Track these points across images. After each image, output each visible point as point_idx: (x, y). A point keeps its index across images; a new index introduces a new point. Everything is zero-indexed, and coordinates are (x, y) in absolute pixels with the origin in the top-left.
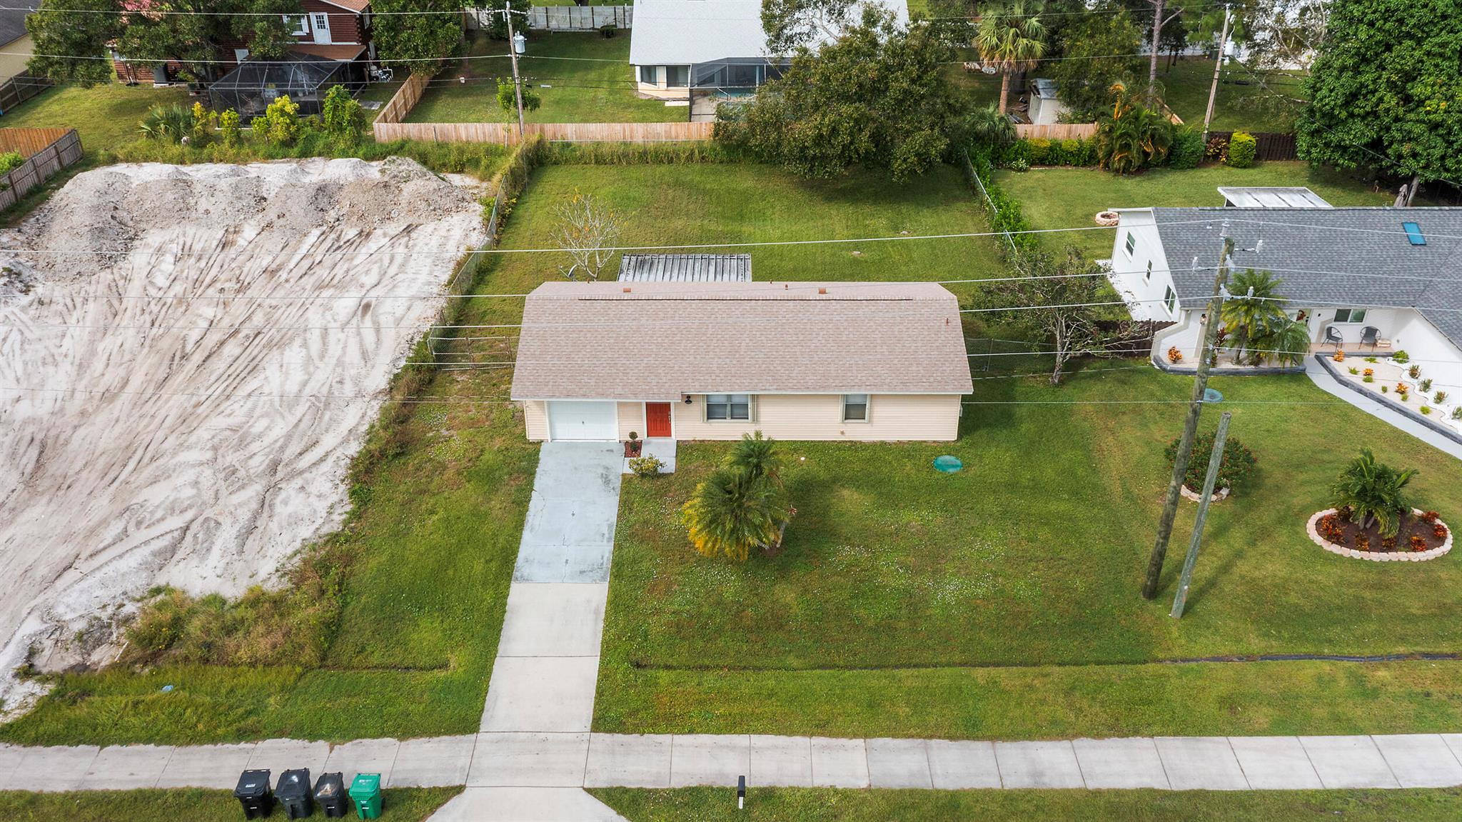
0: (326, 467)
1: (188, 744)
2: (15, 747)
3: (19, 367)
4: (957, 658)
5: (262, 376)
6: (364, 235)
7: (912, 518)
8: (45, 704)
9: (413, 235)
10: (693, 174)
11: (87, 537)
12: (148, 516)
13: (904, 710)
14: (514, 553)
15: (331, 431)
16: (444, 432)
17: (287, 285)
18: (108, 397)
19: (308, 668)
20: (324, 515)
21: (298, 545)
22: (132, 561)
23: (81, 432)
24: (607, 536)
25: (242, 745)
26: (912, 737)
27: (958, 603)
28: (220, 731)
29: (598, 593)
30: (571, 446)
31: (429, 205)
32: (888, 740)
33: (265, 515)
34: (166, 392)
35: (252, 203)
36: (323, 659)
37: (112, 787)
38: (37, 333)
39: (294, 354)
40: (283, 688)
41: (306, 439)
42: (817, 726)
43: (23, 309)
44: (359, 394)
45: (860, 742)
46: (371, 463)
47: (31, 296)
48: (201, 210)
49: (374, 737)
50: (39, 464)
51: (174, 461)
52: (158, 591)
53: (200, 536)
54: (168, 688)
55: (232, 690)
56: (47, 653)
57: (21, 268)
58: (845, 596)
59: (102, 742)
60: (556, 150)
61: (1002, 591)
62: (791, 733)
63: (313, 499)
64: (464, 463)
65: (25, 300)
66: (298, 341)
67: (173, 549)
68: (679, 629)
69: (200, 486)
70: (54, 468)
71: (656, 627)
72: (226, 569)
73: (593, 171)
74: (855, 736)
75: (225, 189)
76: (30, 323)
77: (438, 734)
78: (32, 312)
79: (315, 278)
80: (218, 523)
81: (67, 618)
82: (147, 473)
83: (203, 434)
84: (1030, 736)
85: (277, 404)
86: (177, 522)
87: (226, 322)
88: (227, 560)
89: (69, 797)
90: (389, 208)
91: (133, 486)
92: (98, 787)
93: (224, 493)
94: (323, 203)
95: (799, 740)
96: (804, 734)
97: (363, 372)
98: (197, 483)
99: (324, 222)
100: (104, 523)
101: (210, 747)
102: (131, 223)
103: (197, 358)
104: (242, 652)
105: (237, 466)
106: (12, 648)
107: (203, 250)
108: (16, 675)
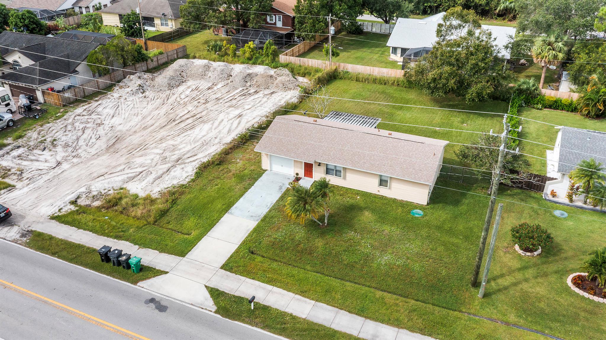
0: (194, 163)
1: (101, 235)
2: (57, 222)
3: (127, 114)
4: (374, 285)
5: (193, 131)
6: (256, 92)
7: (387, 229)
8: (72, 213)
9: (273, 95)
10: (391, 90)
11: (113, 168)
12: (133, 165)
13: (338, 296)
14: (233, 205)
15: (203, 153)
16: (238, 161)
17: (220, 104)
18: (145, 128)
19: (149, 223)
20: (184, 178)
21: (170, 185)
22: (120, 178)
23: (131, 137)
24: (268, 206)
25: (115, 240)
26: (334, 306)
27: (386, 265)
28: (111, 234)
29: (252, 224)
30: (276, 174)
31: (284, 86)
32: (325, 305)
33: (167, 174)
34: (161, 130)
35: (226, 76)
36: (156, 222)
37: (73, 241)
38: (138, 105)
39: (207, 127)
40: (137, 227)
41: (194, 153)
42: (301, 291)
43: (139, 98)
44: (220, 143)
45: (313, 302)
46: (208, 165)
47: (144, 94)
48: (208, 76)
49: (153, 249)
50: (114, 144)
51: (151, 151)
52: (122, 189)
53: (144, 175)
54: (106, 218)
55: (123, 223)
56: (82, 199)
57: (144, 85)
58: (342, 249)
59: (79, 228)
60: (342, 73)
61: (407, 265)
62: (289, 290)
63: (184, 172)
64: (238, 172)
65: (141, 95)
66: (211, 122)
67: (134, 178)
68: (273, 244)
69: (153, 161)
70: (117, 146)
71: (265, 241)
72: (145, 187)
73: (354, 84)
74: (313, 299)
75: (218, 70)
76: (138, 102)
77: (172, 254)
78: (141, 99)
79: (230, 103)
80: (151, 173)
81: (92, 190)
82: (140, 153)
83: (164, 145)
84: (382, 322)
85: (191, 141)
86: (140, 170)
87: (194, 112)
88: (147, 185)
89: (62, 240)
90: (269, 85)
91: (135, 156)
92: (70, 240)
93: (159, 164)
94: (248, 79)
95: (291, 294)
96: (294, 293)
97: (225, 136)
98: (153, 159)
99: (245, 86)
100: (120, 165)
101: (106, 238)
102: (185, 77)
103: (177, 122)
104: (133, 213)
105: (168, 157)
106: (73, 194)
107: (202, 89)
108: (70, 202)
